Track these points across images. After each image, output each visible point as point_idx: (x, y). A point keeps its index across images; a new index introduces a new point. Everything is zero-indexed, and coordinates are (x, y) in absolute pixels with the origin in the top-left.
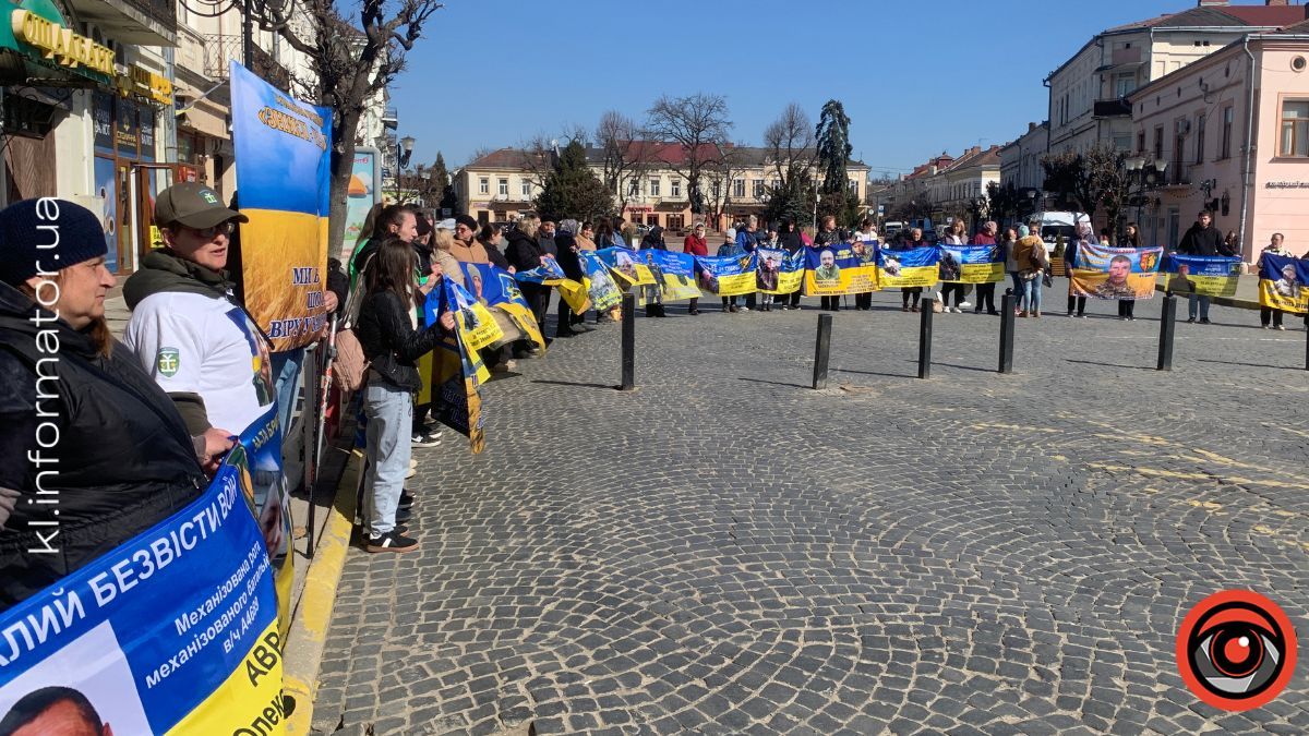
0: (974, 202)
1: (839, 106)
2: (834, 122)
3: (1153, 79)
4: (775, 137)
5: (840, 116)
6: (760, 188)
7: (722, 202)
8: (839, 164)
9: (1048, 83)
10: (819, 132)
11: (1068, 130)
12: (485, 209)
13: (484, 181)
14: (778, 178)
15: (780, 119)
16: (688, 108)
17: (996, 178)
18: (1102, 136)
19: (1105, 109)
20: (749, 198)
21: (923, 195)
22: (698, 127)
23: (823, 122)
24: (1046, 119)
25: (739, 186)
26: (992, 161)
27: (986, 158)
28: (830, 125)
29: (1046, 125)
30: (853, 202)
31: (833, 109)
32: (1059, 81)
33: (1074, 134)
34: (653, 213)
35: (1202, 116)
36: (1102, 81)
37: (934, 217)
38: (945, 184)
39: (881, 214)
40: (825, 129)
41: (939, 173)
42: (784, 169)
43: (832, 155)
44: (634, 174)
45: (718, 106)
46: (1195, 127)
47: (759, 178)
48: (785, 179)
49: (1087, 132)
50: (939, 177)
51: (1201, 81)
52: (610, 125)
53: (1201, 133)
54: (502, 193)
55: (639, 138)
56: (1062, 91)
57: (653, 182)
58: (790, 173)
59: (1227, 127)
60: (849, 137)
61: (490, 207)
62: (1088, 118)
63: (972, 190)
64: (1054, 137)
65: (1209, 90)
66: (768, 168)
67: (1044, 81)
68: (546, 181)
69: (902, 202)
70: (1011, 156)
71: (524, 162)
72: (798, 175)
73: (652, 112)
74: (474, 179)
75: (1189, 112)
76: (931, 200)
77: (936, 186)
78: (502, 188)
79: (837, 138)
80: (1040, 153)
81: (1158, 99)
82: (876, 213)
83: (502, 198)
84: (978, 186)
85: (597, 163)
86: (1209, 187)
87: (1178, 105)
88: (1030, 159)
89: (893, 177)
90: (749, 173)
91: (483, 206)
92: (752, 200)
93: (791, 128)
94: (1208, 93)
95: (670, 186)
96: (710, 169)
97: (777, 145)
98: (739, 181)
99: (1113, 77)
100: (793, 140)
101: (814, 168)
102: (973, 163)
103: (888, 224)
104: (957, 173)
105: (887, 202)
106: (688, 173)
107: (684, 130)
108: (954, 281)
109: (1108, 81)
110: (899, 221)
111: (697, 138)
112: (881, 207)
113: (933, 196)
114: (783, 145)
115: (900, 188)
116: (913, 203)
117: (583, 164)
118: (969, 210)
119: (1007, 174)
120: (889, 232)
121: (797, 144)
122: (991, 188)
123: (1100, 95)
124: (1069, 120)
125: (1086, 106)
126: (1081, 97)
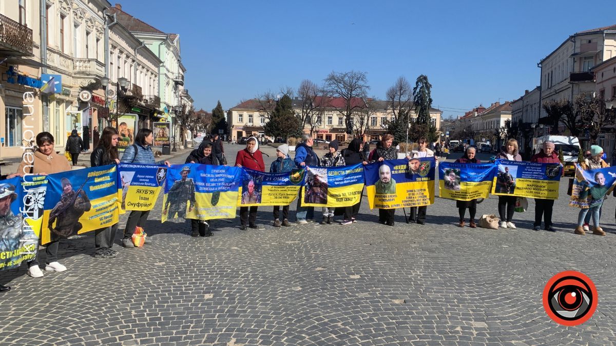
0: (497, 130)
1: (425, 78)
2: (423, 86)
3: (605, 60)
4: (392, 94)
5: (426, 83)
6: (385, 121)
7: (364, 128)
8: (425, 109)
9: (540, 65)
10: (415, 92)
11: (552, 90)
12: (241, 130)
13: (241, 116)
14: (394, 116)
15: (395, 85)
16: (346, 79)
17: (509, 117)
18: (574, 93)
19: (576, 78)
20: (378, 126)
21: (469, 127)
22: (352, 88)
23: (417, 87)
24: (539, 85)
25: (374, 120)
26: (506, 109)
27: (503, 108)
28: (421, 88)
29: (539, 88)
30: (433, 130)
31: (423, 79)
32: (546, 64)
33: (556, 93)
34: (328, 133)
36: (574, 62)
37: (475, 138)
38: (481, 121)
39: (448, 136)
40: (418, 90)
41: (478, 116)
42: (397, 112)
43: (422, 104)
44: (317, 113)
45: (362, 77)
47: (384, 116)
48: (397, 117)
49: (565, 91)
50: (478, 118)
52: (305, 88)
54: (250, 122)
55: (320, 94)
56: (548, 69)
57: (329, 118)
58: (400, 114)
60: (431, 94)
61: (243, 129)
62: (566, 83)
63: (496, 125)
64: (543, 95)
66: (388, 111)
67: (538, 64)
68: (271, 115)
69: (459, 130)
70: (518, 107)
71: (260, 106)
72: (404, 115)
73: (326, 80)
74: (235, 114)
76: (474, 129)
77: (476, 122)
78: (250, 119)
79: (424, 95)
80: (535, 104)
81: (614, 69)
82: (445, 135)
83: (250, 124)
84: (498, 122)
85: (298, 106)
88: (529, 108)
89: (454, 118)
90: (378, 114)
91: (240, 128)
92: (380, 128)
93: (401, 90)
95: (338, 119)
96: (358, 111)
97: (393, 99)
98: (374, 118)
99: (580, 58)
100: (402, 96)
101: (412, 111)
102: (496, 110)
103: (451, 141)
104: (487, 116)
105: (451, 130)
106: (345, 113)
107: (344, 90)
108: (509, 194)
109: (578, 62)
110: (457, 140)
111: (351, 95)
112: (448, 132)
113: (475, 127)
114: (396, 99)
115: (457, 123)
116: (465, 130)
117: (290, 107)
118: (495, 135)
119: (516, 116)
120: (452, 145)
121: (404, 99)
122: (507, 123)
123: (573, 69)
124: (553, 85)
125: (564, 76)
126: (560, 72)
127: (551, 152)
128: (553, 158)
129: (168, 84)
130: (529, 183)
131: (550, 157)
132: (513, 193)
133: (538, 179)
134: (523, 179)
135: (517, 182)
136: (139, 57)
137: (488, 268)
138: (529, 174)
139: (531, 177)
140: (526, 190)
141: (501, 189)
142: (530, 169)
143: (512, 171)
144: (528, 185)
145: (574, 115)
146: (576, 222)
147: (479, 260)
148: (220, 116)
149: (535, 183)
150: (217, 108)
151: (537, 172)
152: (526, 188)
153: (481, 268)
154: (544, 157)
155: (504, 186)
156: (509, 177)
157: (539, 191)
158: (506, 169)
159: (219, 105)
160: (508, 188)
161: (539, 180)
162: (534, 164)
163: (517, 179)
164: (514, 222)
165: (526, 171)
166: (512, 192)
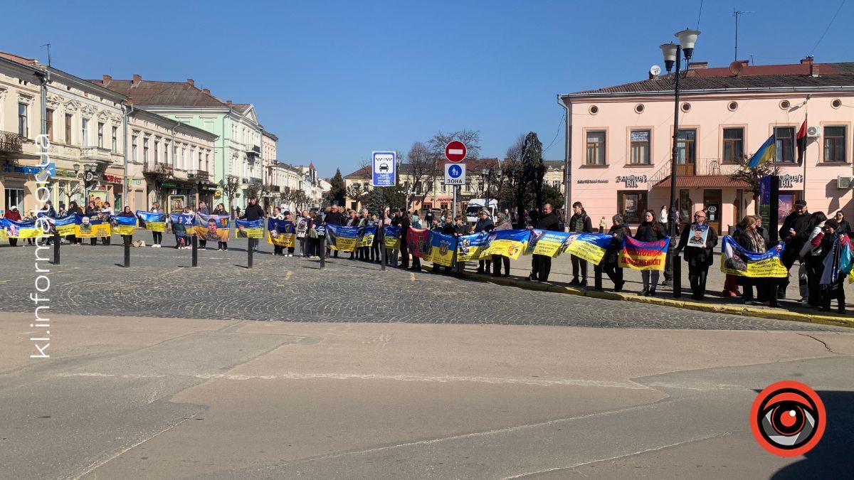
2: (532, 145)
10: (524, 151)
23: (526, 145)
31: (531, 137)
40: (527, 149)
74: (349, 183)
129: (236, 156)
136: (179, 135)
148: (339, 185)
150: (335, 177)
159: (338, 173)
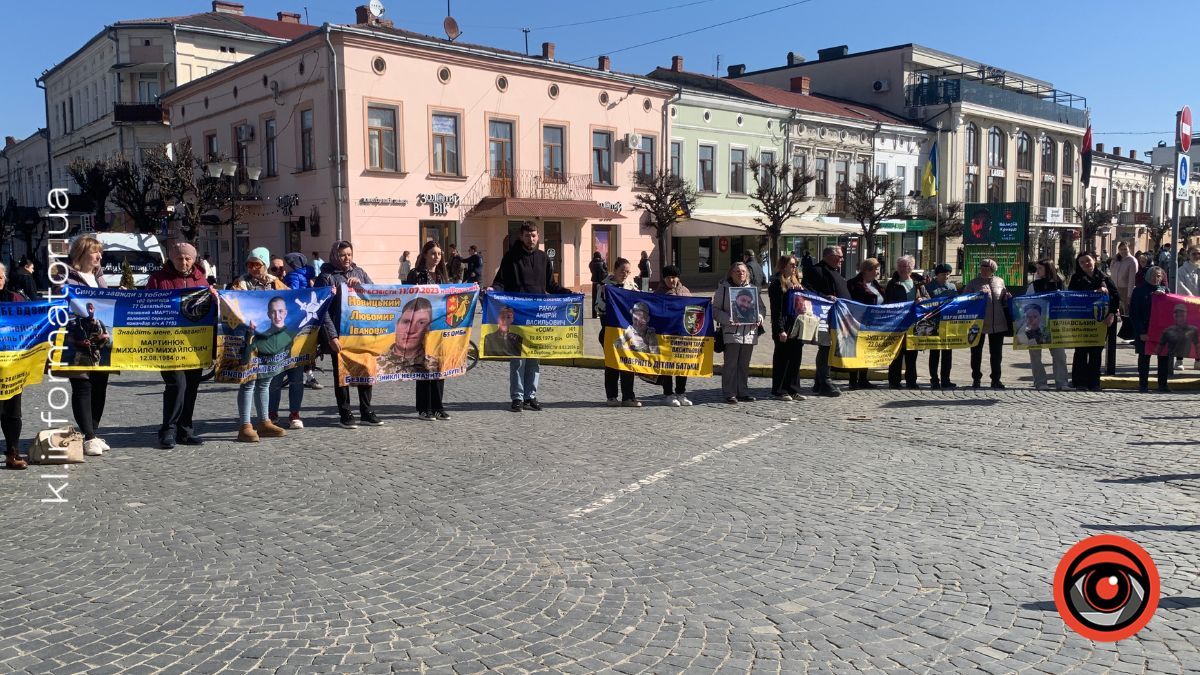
3: (180, 83)
9: (42, 84)
11: (77, 138)
18: (126, 145)
19: (127, 114)
24: (45, 127)
29: (44, 133)
32: (57, 82)
33: (87, 143)
35: (268, 122)
36: (120, 81)
46: (261, 134)
49: (105, 141)
51: (265, 80)
53: (270, 140)
56: (62, 93)
59: (306, 134)
62: (107, 124)
64: (55, 148)
65: (280, 89)
67: (37, 82)
75: (252, 115)
80: (35, 166)
81: (206, 101)
86: (287, 204)
87: (235, 108)
88: (25, 175)
94: (279, 93)
99: (132, 77)
108: (97, 368)
109: (128, 81)
123: (120, 97)
124: (75, 128)
125: (100, 110)
126: (91, 100)
127: (190, 266)
128: (195, 279)
130: (145, 337)
131: (189, 276)
132: (109, 364)
133: (165, 326)
134: (130, 329)
135: (115, 337)
137: (137, 578)
138: (142, 316)
139: (148, 324)
140: (140, 354)
141: (78, 355)
142: (146, 303)
143: (103, 313)
144: (143, 343)
145: (141, 189)
146: (236, 414)
147: (97, 561)
149: (158, 337)
151: (162, 309)
152: (140, 350)
153: (120, 584)
154: (175, 278)
155: (84, 349)
156: (96, 326)
157: (170, 354)
158: (89, 306)
160: (94, 352)
161: (169, 329)
162: (156, 294)
163: (115, 330)
164: (104, 434)
165: (135, 310)
166: (106, 361)
